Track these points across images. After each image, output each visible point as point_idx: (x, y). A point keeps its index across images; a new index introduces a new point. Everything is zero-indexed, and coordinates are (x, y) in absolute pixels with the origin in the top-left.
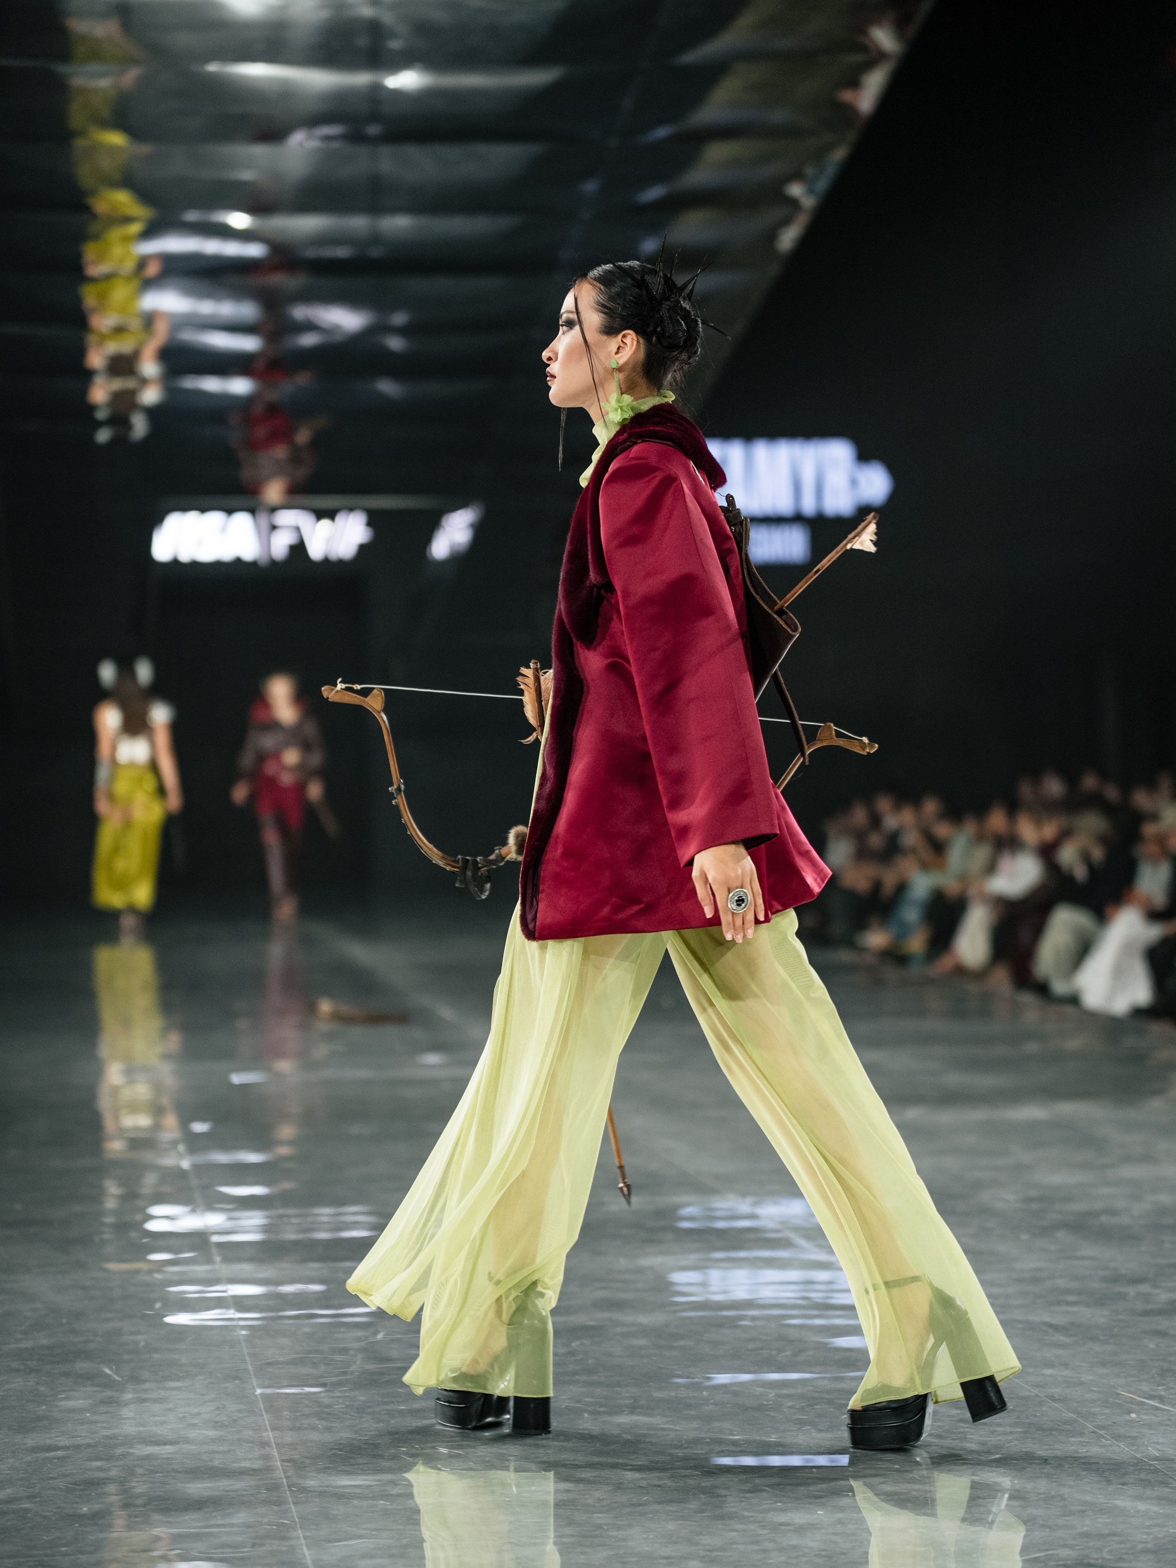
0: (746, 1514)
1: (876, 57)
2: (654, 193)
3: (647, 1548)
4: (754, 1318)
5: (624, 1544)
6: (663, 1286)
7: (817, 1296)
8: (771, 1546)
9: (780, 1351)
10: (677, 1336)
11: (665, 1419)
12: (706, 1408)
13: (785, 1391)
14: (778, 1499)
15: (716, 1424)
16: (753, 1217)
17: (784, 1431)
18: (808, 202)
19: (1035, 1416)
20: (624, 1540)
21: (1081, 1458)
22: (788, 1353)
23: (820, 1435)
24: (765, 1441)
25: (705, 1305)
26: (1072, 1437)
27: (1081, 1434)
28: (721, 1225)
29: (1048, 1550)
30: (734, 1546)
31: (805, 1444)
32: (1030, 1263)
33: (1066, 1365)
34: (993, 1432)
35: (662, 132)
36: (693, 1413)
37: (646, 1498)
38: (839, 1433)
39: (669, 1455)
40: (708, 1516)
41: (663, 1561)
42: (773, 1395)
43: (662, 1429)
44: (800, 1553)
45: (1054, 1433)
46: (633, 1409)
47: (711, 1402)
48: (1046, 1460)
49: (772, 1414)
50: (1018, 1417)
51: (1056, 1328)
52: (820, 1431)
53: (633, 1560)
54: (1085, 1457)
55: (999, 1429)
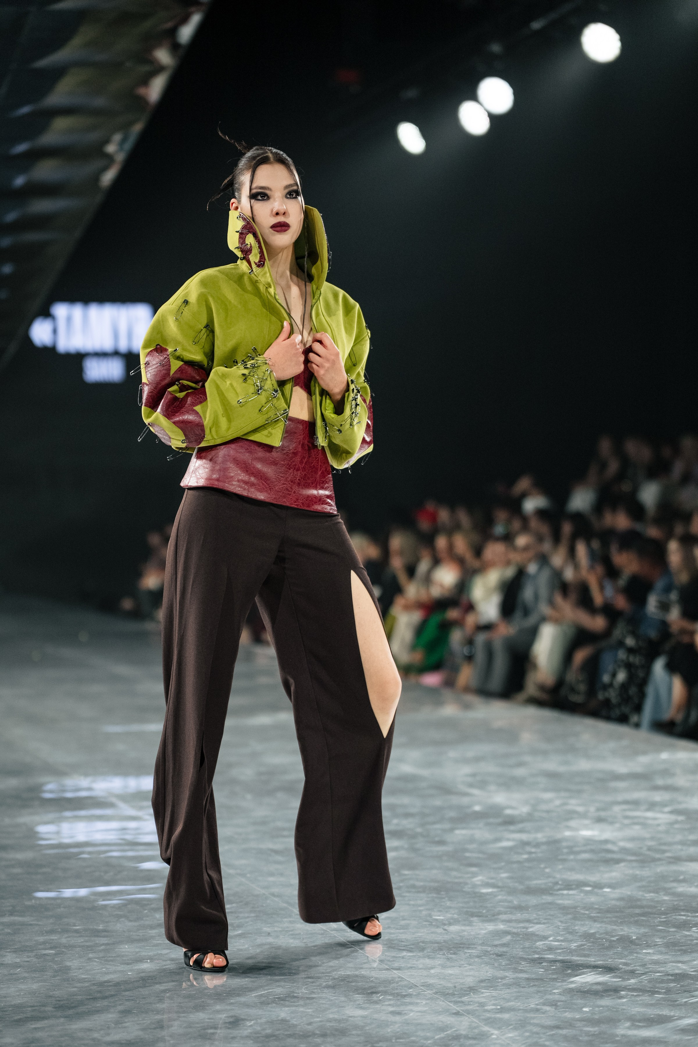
0: (83, 976)
1: (159, 69)
2: (21, 148)
3: (19, 1001)
4: (89, 853)
5: (5, 999)
6: (32, 834)
7: (129, 837)
8: (99, 995)
9: (106, 872)
10: (41, 866)
11: (32, 918)
12: (59, 910)
13: (109, 898)
14: (104, 966)
15: (66, 920)
16: (90, 789)
17: (107, 922)
18: (120, 158)
19: (262, 906)
20: (5, 997)
21: (290, 931)
22: (111, 874)
23: (130, 924)
24: (95, 929)
25: (60, 846)
26: (285, 918)
27: (290, 916)
28: (69, 795)
29: (269, 989)
30: (75, 997)
31: (121, 929)
32: (261, 812)
33: (282, 875)
34: (237, 917)
35: (25, 110)
36: (50, 913)
37: (19, 970)
38: (142, 922)
39: (35, 941)
40: (58, 979)
41: (30, 1009)
42: (101, 900)
43: (31, 925)
44: (117, 999)
45: (274, 916)
46: (12, 914)
47: (62, 906)
48: (269, 933)
49: (101, 912)
50: (253, 907)
51: (276, 852)
52: (131, 921)
53: (10, 1009)
54: (292, 931)
55: (241, 915)
